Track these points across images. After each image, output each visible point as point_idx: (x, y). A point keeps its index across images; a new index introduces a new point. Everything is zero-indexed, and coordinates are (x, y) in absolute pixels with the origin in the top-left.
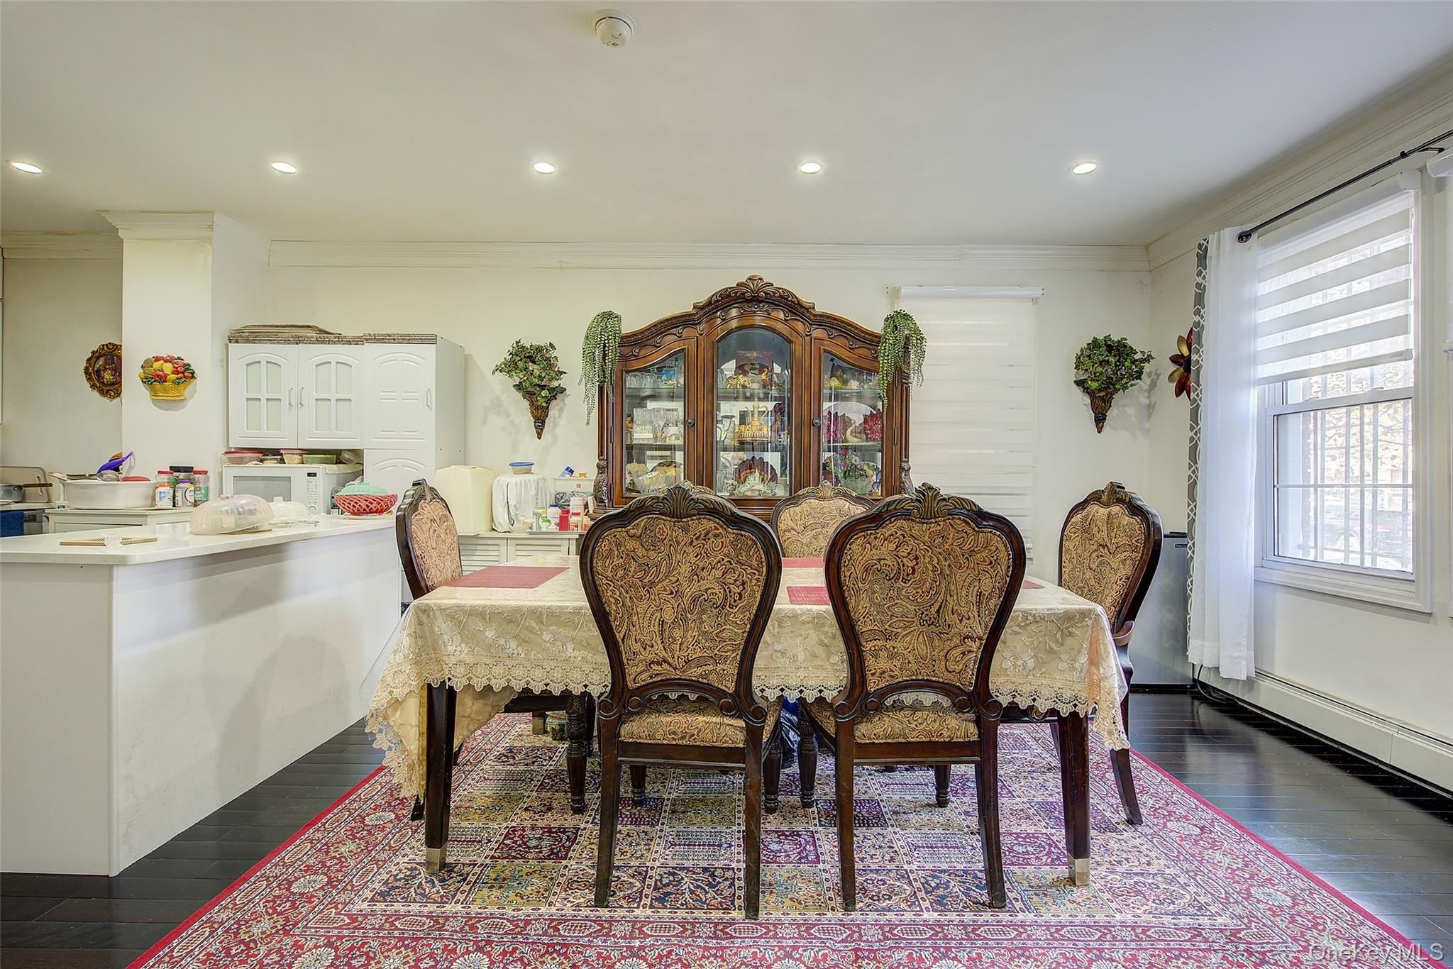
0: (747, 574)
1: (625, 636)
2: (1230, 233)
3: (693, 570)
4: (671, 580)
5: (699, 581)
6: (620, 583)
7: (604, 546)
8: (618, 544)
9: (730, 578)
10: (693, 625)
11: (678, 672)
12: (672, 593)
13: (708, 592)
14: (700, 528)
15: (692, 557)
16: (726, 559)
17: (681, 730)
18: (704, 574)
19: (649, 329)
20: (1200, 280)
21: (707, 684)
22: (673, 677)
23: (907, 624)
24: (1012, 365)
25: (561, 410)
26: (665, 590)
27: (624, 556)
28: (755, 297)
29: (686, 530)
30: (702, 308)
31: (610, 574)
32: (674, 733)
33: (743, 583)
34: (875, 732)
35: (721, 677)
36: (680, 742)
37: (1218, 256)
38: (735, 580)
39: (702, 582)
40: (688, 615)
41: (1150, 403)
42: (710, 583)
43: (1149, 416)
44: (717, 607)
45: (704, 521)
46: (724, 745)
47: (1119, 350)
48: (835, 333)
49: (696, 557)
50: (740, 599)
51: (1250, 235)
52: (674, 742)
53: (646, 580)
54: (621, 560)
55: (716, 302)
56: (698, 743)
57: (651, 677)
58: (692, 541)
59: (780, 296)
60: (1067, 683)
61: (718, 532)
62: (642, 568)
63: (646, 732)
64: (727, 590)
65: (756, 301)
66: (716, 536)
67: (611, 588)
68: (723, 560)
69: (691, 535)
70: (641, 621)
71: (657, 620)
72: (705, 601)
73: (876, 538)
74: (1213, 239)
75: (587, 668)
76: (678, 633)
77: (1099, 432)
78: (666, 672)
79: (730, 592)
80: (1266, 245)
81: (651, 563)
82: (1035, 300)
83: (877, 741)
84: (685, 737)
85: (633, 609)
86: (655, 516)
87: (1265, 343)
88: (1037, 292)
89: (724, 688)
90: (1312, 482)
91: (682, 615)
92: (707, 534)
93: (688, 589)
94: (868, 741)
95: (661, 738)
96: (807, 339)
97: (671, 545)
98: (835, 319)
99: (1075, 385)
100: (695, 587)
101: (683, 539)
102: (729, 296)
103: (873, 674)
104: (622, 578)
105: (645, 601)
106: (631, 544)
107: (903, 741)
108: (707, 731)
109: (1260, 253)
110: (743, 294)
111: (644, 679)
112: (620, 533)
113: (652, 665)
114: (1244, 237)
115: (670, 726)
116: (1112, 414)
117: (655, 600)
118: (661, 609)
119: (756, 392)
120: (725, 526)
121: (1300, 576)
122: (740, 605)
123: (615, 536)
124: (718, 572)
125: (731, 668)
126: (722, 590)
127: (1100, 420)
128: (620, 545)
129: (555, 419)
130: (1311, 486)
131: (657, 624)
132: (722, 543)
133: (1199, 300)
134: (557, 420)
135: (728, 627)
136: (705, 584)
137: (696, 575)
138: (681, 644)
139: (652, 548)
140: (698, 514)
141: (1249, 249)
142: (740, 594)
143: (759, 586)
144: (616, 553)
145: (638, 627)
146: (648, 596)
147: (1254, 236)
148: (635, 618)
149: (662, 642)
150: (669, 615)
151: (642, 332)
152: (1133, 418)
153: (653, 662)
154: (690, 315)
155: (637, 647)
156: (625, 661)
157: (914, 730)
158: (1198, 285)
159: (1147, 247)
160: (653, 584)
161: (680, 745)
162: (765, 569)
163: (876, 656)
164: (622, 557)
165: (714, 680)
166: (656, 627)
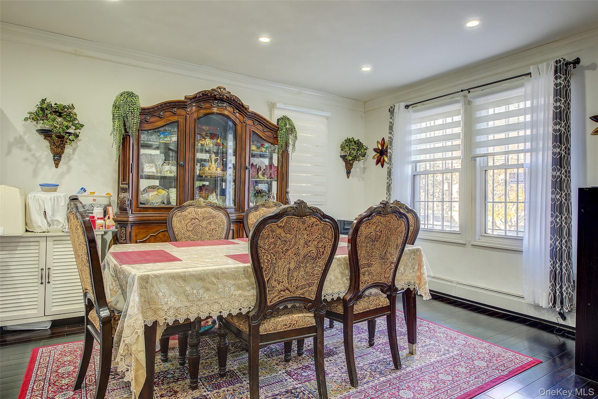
0: (327, 242)
1: (269, 279)
2: (403, 105)
3: (305, 242)
4: (295, 248)
5: (307, 248)
6: (271, 251)
7: (265, 232)
8: (273, 231)
9: (320, 245)
10: (302, 269)
11: (292, 294)
12: (295, 254)
13: (311, 252)
14: (310, 221)
15: (305, 236)
16: (320, 236)
17: (288, 323)
18: (310, 244)
19: (157, 106)
20: (391, 120)
21: (304, 297)
22: (289, 296)
23: (376, 259)
24: (317, 146)
25: (74, 150)
26: (292, 253)
27: (275, 237)
28: (221, 98)
29: (304, 223)
30: (191, 99)
31: (267, 247)
32: (286, 325)
33: (325, 247)
34: (360, 308)
35: (310, 292)
36: (289, 329)
37: (398, 112)
38: (322, 246)
39: (309, 248)
40: (301, 264)
41: (364, 167)
42: (312, 248)
43: (364, 172)
44: (313, 259)
45: (312, 218)
46: (308, 326)
47: (359, 144)
48: (257, 123)
49: (307, 236)
50: (322, 255)
51: (409, 107)
52: (286, 330)
53: (284, 249)
54: (273, 240)
55: (199, 97)
56: (296, 328)
57: (279, 298)
58: (306, 228)
59: (234, 100)
60: (412, 277)
61: (317, 223)
62: (283, 243)
63: (273, 328)
64: (318, 251)
65: (220, 100)
66: (316, 225)
67: (267, 254)
68: (318, 236)
69: (306, 225)
70: (279, 270)
71: (287, 269)
72: (309, 257)
73: (370, 224)
74: (397, 106)
75: (242, 299)
76: (295, 274)
77: (348, 178)
78: (287, 294)
79: (319, 251)
80: (415, 111)
81: (287, 240)
82: (327, 118)
83: (360, 312)
84: (291, 326)
85: (276, 264)
86: (291, 216)
87: (414, 148)
88: (328, 114)
89: (311, 298)
90: (426, 200)
91: (298, 265)
92: (312, 224)
93: (302, 252)
94: (357, 313)
95: (280, 328)
96: (244, 124)
97: (297, 230)
98: (258, 116)
99: (340, 157)
100: (306, 251)
101: (302, 227)
102: (207, 95)
103: (362, 283)
104: (272, 249)
105: (283, 260)
106: (279, 231)
107: (368, 310)
108: (300, 321)
109: (413, 114)
110: (215, 95)
111: (276, 299)
112: (273, 225)
113: (281, 292)
114: (407, 107)
115: (283, 322)
116: (352, 170)
117: (287, 259)
118: (290, 262)
119: (212, 149)
120: (320, 220)
121: (423, 234)
122: (322, 257)
123: (271, 227)
124: (316, 242)
125: (315, 288)
126: (316, 251)
127: (348, 173)
128: (274, 231)
129: (70, 155)
130: (426, 202)
131: (287, 270)
132: (319, 228)
133: (391, 128)
134: (71, 156)
135: (317, 268)
136: (310, 249)
137: (307, 244)
138: (296, 279)
139: (288, 232)
140: (310, 215)
141: (409, 112)
142: (323, 252)
143: (330, 248)
144: (271, 236)
145: (277, 273)
146: (284, 257)
147: (411, 107)
148: (276, 269)
149: (288, 280)
150: (292, 266)
151: (153, 108)
152: (359, 173)
153: (281, 291)
154: (183, 102)
155: (275, 284)
156: (267, 292)
157: (372, 304)
158: (391, 123)
159: (365, 102)
160: (287, 250)
161: (289, 330)
162: (333, 239)
163: (364, 275)
164: (274, 238)
165: (307, 296)
166: (286, 272)
